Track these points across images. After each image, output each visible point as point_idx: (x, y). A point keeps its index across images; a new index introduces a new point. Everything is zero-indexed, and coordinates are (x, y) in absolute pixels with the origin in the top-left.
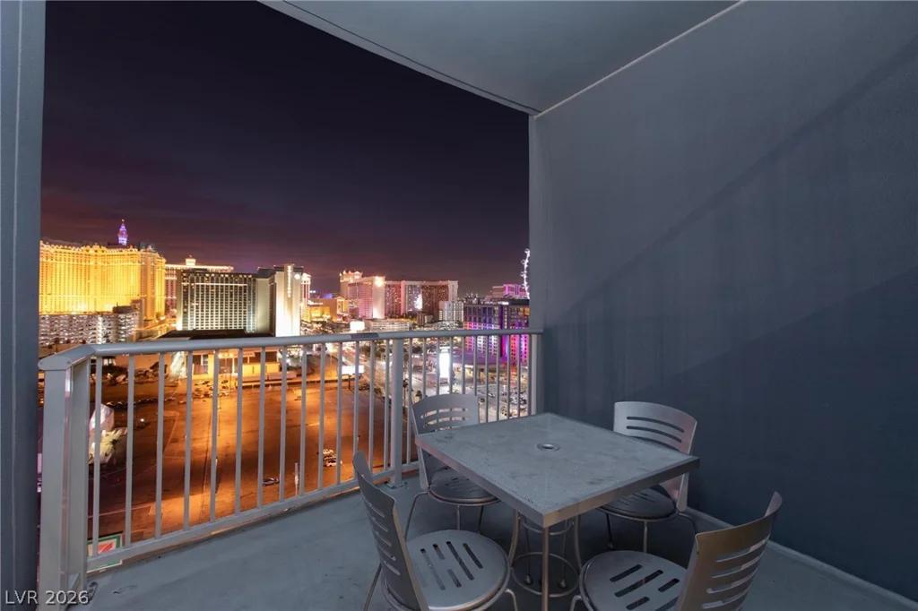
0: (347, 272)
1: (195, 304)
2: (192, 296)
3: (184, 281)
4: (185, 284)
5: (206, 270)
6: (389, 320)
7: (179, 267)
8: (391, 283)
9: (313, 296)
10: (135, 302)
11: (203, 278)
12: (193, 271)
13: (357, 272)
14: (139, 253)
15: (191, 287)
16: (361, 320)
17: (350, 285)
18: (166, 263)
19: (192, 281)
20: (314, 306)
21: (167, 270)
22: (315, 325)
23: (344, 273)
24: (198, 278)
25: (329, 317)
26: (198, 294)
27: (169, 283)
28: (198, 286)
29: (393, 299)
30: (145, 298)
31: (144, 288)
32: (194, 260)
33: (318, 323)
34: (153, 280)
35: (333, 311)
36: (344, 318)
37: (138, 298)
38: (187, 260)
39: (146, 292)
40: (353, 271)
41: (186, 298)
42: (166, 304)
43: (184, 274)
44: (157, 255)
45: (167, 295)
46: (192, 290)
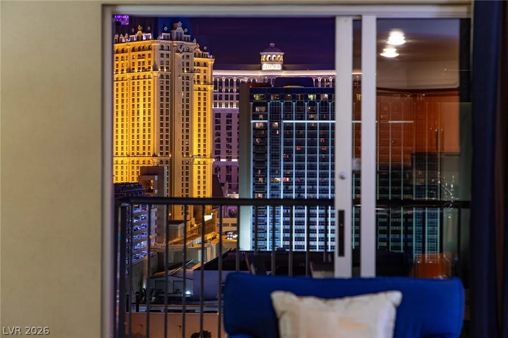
1: (281, 180)
2: (275, 156)
3: (256, 117)
4: (259, 123)
5: (309, 80)
7: (245, 75)
10: (147, 172)
11: (300, 104)
12: (275, 86)
14: (156, 44)
15: (274, 130)
18: (216, 67)
19: (275, 116)
21: (217, 84)
24: (288, 106)
26: (288, 152)
27: (223, 120)
28: (288, 127)
30: (171, 163)
31: (167, 142)
32: (280, 56)
34: (188, 113)
37: (154, 162)
38: (265, 56)
39: (171, 149)
41: (260, 164)
42: (215, 177)
43: (257, 97)
44: (194, 46)
45: (217, 154)
46: (275, 140)
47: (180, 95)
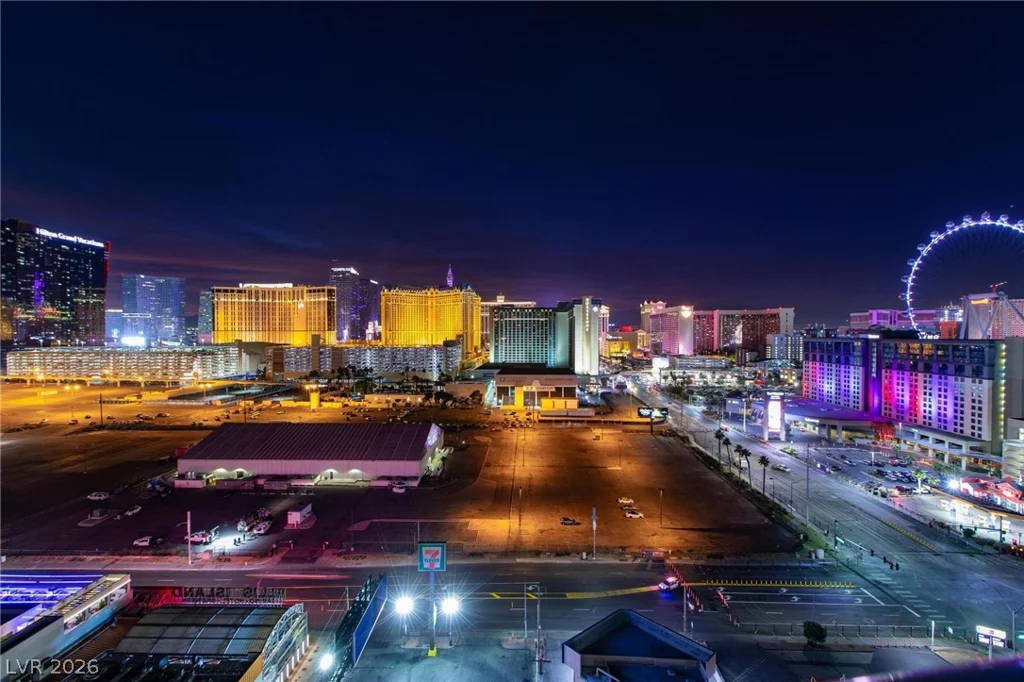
0: (649, 302)
1: (504, 339)
2: (502, 331)
3: (495, 318)
4: (496, 320)
5: (513, 306)
6: (699, 356)
7: (492, 304)
8: (701, 313)
9: (612, 330)
10: (459, 336)
11: (510, 314)
12: (502, 308)
13: (660, 302)
14: (461, 293)
15: (501, 322)
16: (664, 356)
17: (653, 317)
18: (482, 301)
19: (502, 317)
20: (612, 340)
21: (482, 307)
22: (614, 361)
23: (646, 303)
24: (506, 314)
25: (629, 352)
26: (506, 329)
27: (484, 319)
28: (506, 321)
29: (703, 331)
30: (466, 333)
31: (465, 326)
32: (503, 297)
33: (617, 358)
34: (472, 316)
35: (633, 346)
36: (646, 354)
37: (461, 333)
38: (498, 298)
39: (466, 328)
40: (655, 301)
41: (496, 333)
42: (482, 339)
43: (495, 311)
44: (474, 294)
45: (482, 330)
46: (502, 325)
47: (469, 310)
